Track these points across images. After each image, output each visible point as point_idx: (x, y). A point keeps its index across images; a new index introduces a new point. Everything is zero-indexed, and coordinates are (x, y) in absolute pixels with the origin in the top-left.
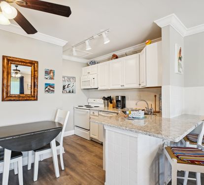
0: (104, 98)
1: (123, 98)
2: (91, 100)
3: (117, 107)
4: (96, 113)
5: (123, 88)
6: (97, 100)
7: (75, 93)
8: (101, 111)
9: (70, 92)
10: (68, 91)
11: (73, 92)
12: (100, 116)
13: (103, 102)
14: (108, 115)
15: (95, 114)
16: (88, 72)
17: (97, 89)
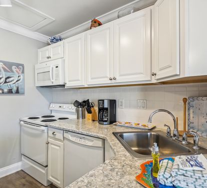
0: (77, 104)
1: (113, 103)
2: (55, 107)
3: (101, 121)
4: (59, 135)
5: (113, 83)
6: (65, 106)
7: (23, 94)
8: (68, 131)
9: (10, 92)
10: (6, 90)
11: (17, 92)
12: (66, 141)
13: (74, 111)
14: (82, 142)
15: (57, 137)
16: (47, 56)
17: (64, 86)
